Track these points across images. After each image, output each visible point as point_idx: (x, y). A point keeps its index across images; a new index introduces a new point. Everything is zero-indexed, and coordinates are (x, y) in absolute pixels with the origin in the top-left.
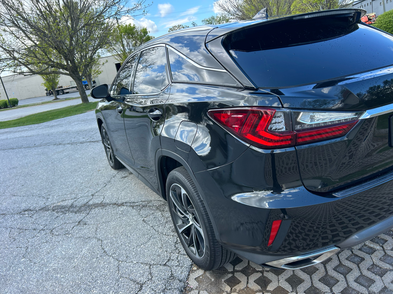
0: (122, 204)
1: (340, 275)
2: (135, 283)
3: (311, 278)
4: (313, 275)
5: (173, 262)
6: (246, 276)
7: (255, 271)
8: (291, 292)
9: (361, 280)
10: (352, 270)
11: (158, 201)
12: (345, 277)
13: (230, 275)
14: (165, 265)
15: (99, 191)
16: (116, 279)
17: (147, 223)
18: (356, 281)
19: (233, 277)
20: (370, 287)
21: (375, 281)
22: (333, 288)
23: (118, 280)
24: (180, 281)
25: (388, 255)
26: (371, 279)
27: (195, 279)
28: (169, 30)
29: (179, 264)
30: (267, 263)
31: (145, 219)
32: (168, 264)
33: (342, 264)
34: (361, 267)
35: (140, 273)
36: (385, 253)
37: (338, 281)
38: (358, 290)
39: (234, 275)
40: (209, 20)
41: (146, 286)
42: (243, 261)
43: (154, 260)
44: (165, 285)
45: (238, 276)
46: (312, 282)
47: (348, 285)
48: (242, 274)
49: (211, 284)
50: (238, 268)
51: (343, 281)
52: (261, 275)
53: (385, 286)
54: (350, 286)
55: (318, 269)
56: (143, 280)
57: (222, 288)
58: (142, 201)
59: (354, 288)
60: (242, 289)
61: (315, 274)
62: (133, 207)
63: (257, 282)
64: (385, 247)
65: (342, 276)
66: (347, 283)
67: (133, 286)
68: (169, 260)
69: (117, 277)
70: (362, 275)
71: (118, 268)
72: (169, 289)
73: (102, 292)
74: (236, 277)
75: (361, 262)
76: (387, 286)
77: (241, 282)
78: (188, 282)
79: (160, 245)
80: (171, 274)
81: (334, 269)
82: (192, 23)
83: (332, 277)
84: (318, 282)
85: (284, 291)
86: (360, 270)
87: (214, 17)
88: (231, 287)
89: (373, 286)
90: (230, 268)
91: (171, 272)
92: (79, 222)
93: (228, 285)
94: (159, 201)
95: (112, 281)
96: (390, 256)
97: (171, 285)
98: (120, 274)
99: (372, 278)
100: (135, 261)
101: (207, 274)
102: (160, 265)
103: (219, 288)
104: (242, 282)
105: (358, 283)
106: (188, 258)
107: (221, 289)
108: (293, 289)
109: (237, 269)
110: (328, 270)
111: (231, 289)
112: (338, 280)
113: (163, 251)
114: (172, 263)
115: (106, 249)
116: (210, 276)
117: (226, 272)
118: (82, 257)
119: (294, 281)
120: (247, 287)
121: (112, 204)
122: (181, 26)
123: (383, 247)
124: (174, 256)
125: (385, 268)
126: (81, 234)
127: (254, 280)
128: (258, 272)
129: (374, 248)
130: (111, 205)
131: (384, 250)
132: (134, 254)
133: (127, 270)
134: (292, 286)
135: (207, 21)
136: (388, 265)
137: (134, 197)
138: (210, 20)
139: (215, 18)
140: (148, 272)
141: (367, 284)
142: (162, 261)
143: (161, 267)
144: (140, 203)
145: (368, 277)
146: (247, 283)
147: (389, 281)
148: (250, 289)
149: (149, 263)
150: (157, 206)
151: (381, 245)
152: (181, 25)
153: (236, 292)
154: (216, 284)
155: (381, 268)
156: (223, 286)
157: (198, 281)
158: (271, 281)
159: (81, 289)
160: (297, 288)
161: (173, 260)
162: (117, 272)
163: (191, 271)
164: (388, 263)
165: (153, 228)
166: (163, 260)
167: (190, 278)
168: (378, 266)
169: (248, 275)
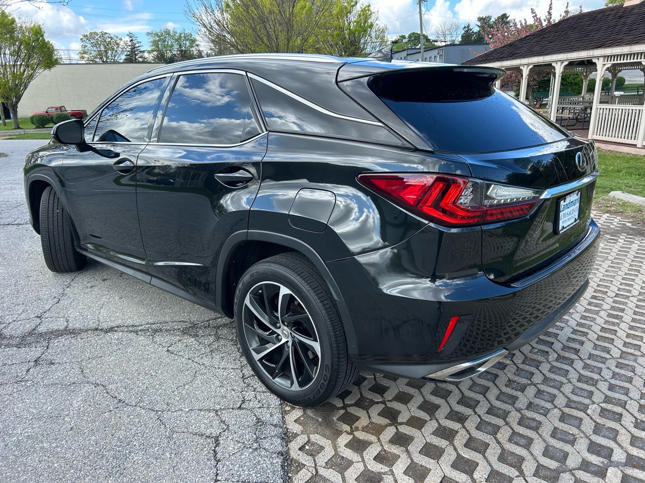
0: (111, 330)
1: (478, 395)
2: (204, 437)
3: (447, 402)
4: (448, 399)
5: (251, 403)
6: (363, 409)
7: (373, 403)
8: (430, 420)
9: (502, 397)
10: (489, 388)
11: (179, 322)
12: (485, 396)
13: (342, 412)
14: (240, 408)
15: (49, 309)
16: (166, 436)
17: (177, 355)
18: (497, 399)
19: (347, 413)
20: (514, 404)
21: (518, 398)
22: (477, 410)
23: (170, 437)
24: (275, 426)
25: (521, 369)
26: (513, 396)
27: (295, 421)
28: (81, 37)
29: (263, 405)
30: (428, 376)
31: (169, 349)
32: (245, 407)
33: (476, 383)
34: (497, 384)
35: (205, 423)
36: (518, 367)
37: (479, 402)
38: (504, 408)
39: (346, 410)
40: (159, 34)
41: (224, 438)
42: (352, 392)
43: (219, 404)
44: (255, 434)
45: (354, 411)
46: (450, 406)
47: (491, 405)
48: (357, 408)
49: (320, 425)
50: (348, 401)
51: (484, 401)
52: (384, 406)
53: (530, 401)
54: (494, 405)
55: (451, 392)
56: (215, 431)
57: (337, 428)
58: (148, 324)
59: (499, 406)
60: (365, 425)
61: (450, 397)
62: (136, 332)
63: (382, 414)
64: (515, 361)
65: (481, 396)
66: (490, 403)
67: (202, 441)
68: (243, 402)
69: (167, 433)
70: (502, 393)
71: (161, 420)
72: (264, 438)
73: (150, 456)
74: (351, 413)
75: (496, 379)
76: (532, 401)
77: (360, 418)
78: (286, 427)
79: (218, 383)
80: (256, 419)
81: (469, 389)
82: (128, 33)
83: (471, 399)
84: (457, 405)
85: (420, 420)
86: (497, 387)
87: (169, 30)
88: (351, 425)
89: (517, 402)
90: (339, 403)
91: (255, 416)
92: (36, 361)
93: (344, 423)
94: (181, 322)
95: (160, 439)
96: (523, 370)
97: (264, 432)
98: (169, 429)
99: (514, 394)
100: (185, 408)
101: (309, 414)
102: (233, 409)
103: (333, 428)
104: (363, 418)
105: (500, 401)
106: (272, 396)
107: (337, 430)
108: (430, 416)
109: (349, 403)
110: (463, 391)
111: (351, 428)
112: (477, 401)
113: (227, 390)
114: (251, 405)
115: (122, 397)
116: (314, 416)
117: (334, 408)
118: (79, 413)
119: (428, 408)
120: (371, 423)
121: (91, 330)
122: (107, 35)
123: (513, 361)
124: (249, 395)
125: (523, 382)
126: (52, 380)
127: (377, 413)
128: (378, 403)
129: (503, 363)
130: (90, 332)
131: (514, 363)
132: (178, 399)
133: (178, 422)
134: (428, 414)
135: (157, 35)
136: (525, 379)
137: (129, 318)
138: (162, 34)
139: (172, 33)
140: (218, 420)
141: (510, 401)
142: (233, 404)
143: (236, 412)
144: (147, 326)
145: (509, 394)
146: (370, 418)
147: (532, 396)
148: (376, 424)
149: (211, 408)
150: (182, 329)
151: (510, 359)
152: (106, 33)
153: (359, 430)
154: (327, 424)
155: (518, 383)
156: (338, 426)
157: (300, 424)
158: (400, 412)
159: (107, 458)
160: (435, 414)
161: (250, 400)
162: (163, 426)
163: (284, 413)
164: (524, 378)
165: (193, 361)
166: (234, 402)
167: (287, 421)
168: (515, 382)
169: (366, 409)
